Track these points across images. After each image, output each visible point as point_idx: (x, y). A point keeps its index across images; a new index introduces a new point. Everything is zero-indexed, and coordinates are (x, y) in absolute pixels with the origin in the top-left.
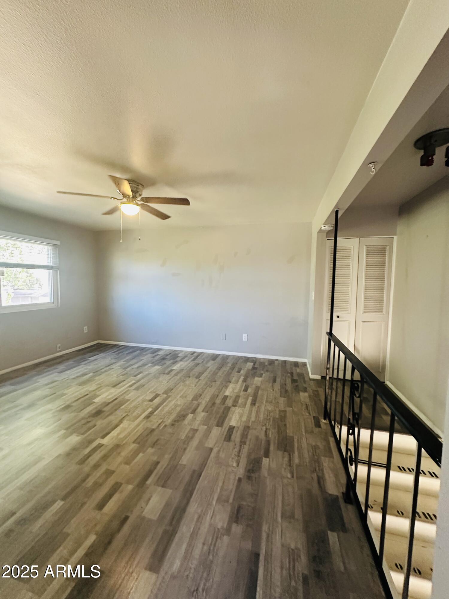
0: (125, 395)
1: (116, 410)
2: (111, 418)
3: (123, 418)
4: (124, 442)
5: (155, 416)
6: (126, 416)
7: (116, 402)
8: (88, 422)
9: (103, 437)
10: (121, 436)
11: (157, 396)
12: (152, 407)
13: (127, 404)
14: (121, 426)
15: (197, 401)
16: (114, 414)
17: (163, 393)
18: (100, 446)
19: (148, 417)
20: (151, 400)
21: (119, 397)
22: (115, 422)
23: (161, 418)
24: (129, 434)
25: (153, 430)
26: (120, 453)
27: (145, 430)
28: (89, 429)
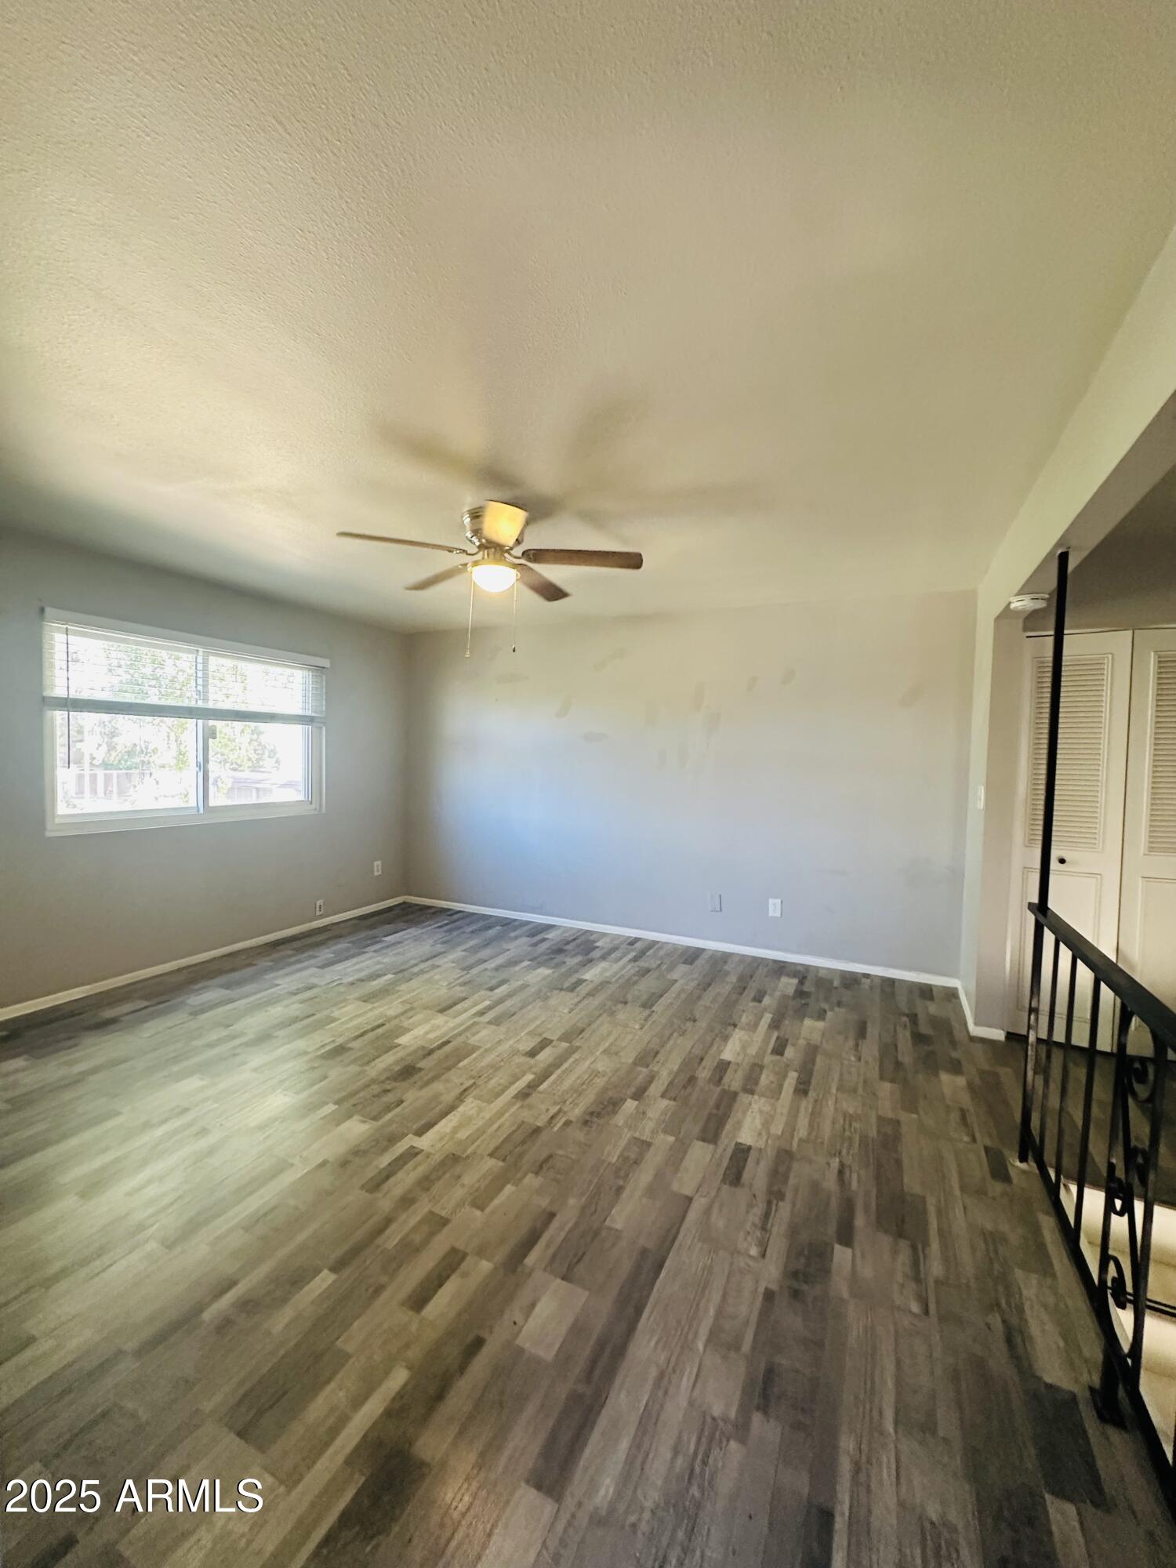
0: (468, 1034)
1: (449, 1069)
2: (438, 1086)
3: (465, 1090)
4: (469, 1151)
5: (542, 1096)
6: (471, 1086)
7: (447, 1049)
8: (387, 1091)
9: (420, 1133)
10: (462, 1135)
11: (545, 1043)
12: (534, 1070)
13: (474, 1055)
14: (461, 1109)
15: (647, 1066)
16: (444, 1077)
17: (560, 1039)
18: (413, 1153)
19: (524, 1095)
20: (532, 1054)
21: (455, 1036)
22: (448, 1098)
23: (555, 1103)
24: (481, 1132)
25: (537, 1131)
26: (459, 1177)
27: (519, 1127)
28: (388, 1109)
